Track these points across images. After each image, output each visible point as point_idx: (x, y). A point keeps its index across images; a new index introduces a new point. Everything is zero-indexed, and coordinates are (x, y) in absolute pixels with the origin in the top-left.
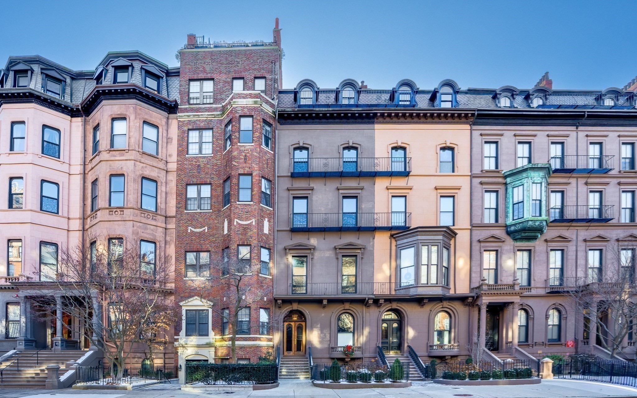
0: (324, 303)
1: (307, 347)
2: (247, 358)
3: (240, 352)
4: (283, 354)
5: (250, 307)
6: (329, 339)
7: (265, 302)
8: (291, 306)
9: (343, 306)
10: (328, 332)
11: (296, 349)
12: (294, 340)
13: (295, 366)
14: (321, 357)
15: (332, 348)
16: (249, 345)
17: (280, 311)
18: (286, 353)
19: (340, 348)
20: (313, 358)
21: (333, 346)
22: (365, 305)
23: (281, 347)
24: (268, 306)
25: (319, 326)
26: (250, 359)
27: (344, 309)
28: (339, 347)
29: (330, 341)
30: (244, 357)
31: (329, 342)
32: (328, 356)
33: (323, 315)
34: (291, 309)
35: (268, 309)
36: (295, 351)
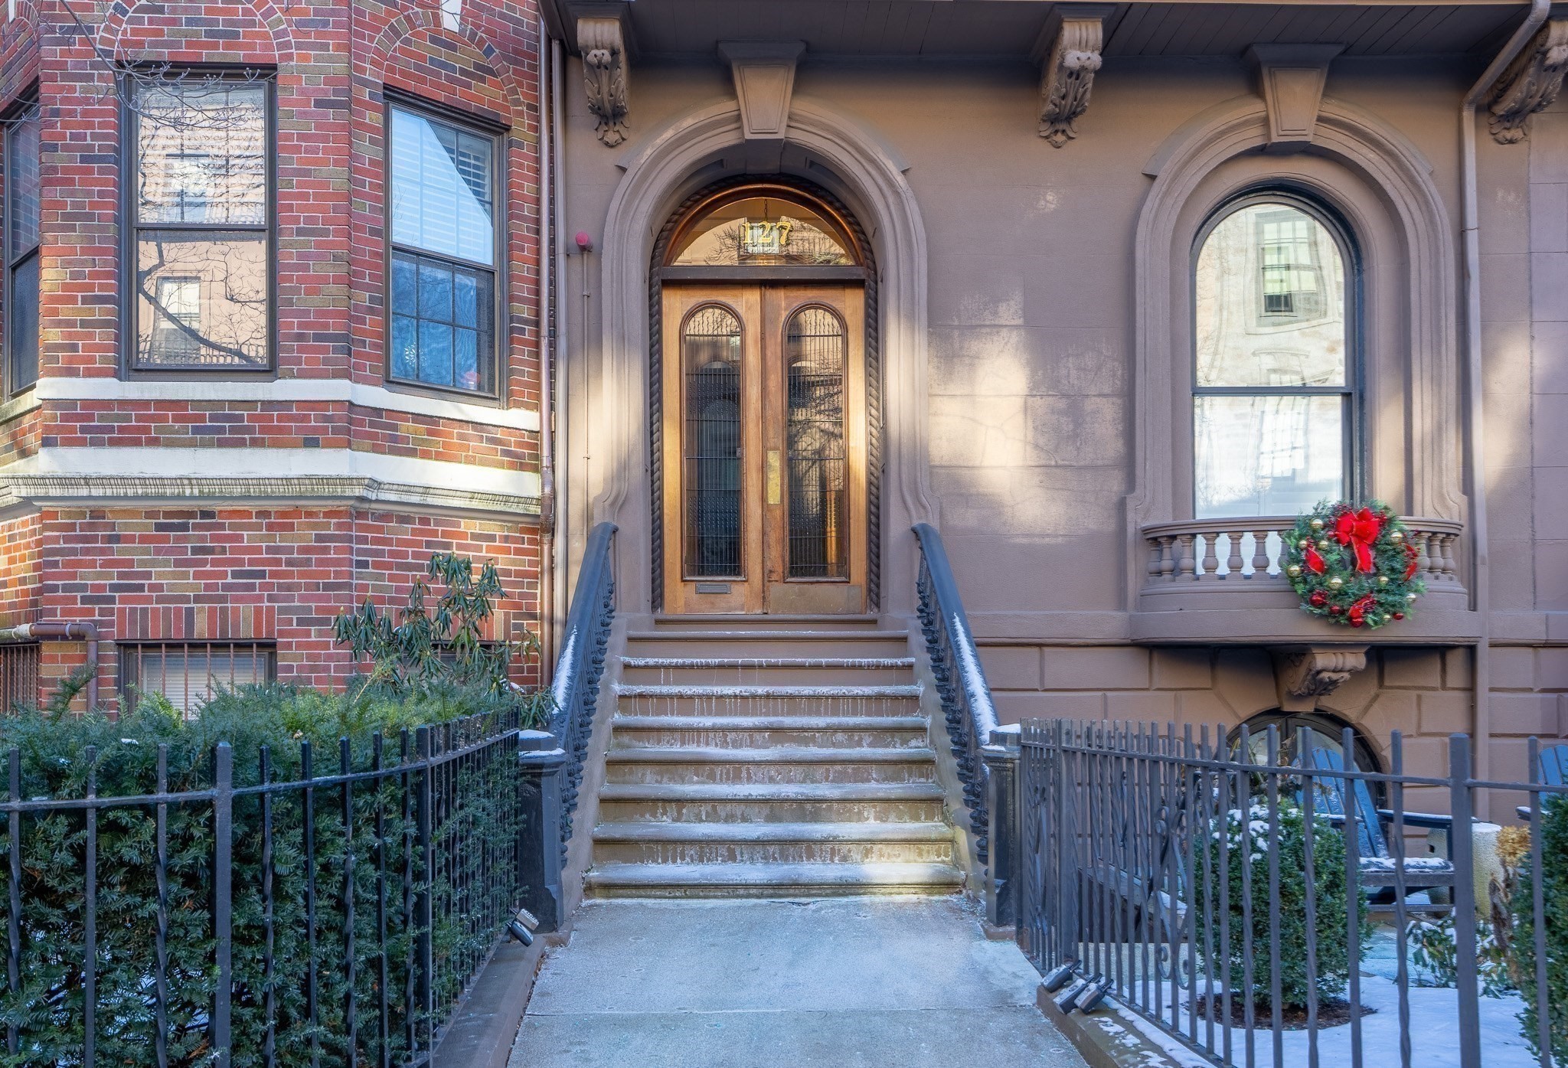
0: (1073, 58)
1: (896, 528)
2: (246, 632)
3: (164, 575)
4: (657, 599)
5: (266, 72)
6: (1114, 447)
7: (450, 43)
8: (724, 108)
9: (1253, 108)
10: (1109, 380)
11: (778, 555)
12: (764, 467)
13: (778, 733)
14: (1045, 633)
15: (1157, 539)
16: (256, 490)
17: (611, 157)
18: (681, 596)
19: (1223, 544)
20: (978, 645)
21: (1161, 517)
22: (1484, 109)
23: (635, 526)
24: (484, 96)
25: (1010, 312)
26: (269, 647)
27: (1263, 151)
28: (1212, 529)
29: (1129, 464)
30: (201, 629)
31: (1115, 484)
32: (1111, 623)
33: (1050, 200)
34: (725, 139)
35: (491, 126)
36: (767, 575)
